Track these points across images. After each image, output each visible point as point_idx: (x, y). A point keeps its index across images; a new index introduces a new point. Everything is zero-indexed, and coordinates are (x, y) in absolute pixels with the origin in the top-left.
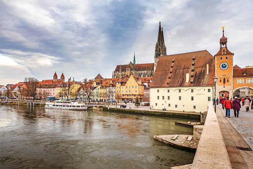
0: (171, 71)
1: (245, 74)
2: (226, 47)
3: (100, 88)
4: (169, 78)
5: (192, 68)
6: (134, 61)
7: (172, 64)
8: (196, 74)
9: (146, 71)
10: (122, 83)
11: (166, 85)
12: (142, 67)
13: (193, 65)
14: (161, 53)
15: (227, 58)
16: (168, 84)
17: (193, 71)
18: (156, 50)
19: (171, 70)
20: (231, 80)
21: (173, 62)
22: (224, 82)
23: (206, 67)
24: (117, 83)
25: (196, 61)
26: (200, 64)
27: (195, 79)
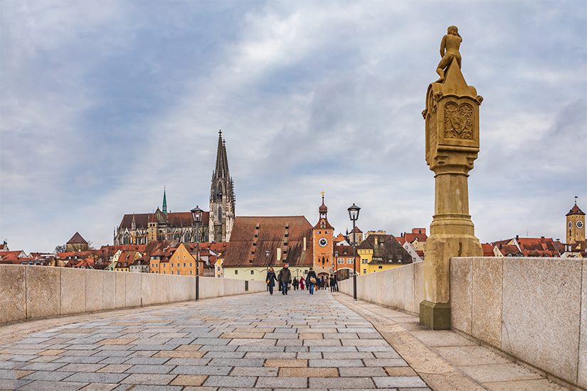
0: (255, 242)
1: (345, 253)
2: (326, 219)
3: (116, 267)
4: (253, 253)
5: (285, 240)
6: (165, 206)
7: (257, 232)
8: (290, 249)
9: (190, 229)
10: (162, 258)
11: (248, 263)
12: (181, 221)
13: (286, 236)
14: (224, 193)
15: (326, 233)
16: (251, 261)
17: (286, 244)
18: (213, 187)
19: (255, 240)
20: (331, 260)
21: (257, 228)
22: (323, 262)
23: (303, 240)
24: (152, 258)
25: (290, 230)
26: (295, 236)
27: (288, 255)
